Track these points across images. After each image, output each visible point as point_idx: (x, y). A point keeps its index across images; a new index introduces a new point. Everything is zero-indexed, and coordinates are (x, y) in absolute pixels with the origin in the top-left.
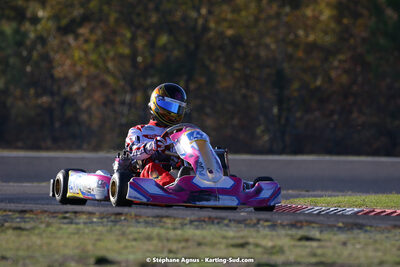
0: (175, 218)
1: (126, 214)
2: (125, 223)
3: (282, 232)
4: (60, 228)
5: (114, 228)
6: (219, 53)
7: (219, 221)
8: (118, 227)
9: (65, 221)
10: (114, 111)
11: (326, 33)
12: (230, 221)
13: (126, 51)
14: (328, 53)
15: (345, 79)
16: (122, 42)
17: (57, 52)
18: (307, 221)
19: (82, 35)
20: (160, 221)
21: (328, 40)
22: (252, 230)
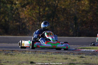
0: (50, 52)
1: (38, 51)
2: (37, 53)
3: (76, 56)
4: (22, 55)
5: (35, 55)
6: (60, 12)
7: (60, 53)
8: (36, 54)
9: (23, 53)
10: (35, 26)
11: (87, 7)
12: (63, 53)
13: (38, 12)
14: (87, 12)
15: (91, 18)
16: (37, 9)
17: (21, 12)
18: (82, 53)
19: (27, 8)
20: (46, 53)
21: (87, 9)
22: (69, 55)
